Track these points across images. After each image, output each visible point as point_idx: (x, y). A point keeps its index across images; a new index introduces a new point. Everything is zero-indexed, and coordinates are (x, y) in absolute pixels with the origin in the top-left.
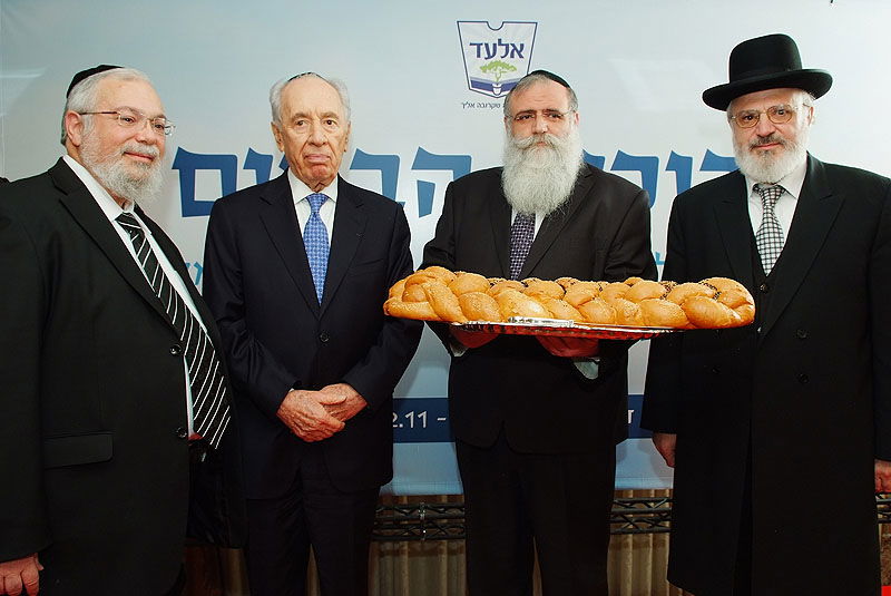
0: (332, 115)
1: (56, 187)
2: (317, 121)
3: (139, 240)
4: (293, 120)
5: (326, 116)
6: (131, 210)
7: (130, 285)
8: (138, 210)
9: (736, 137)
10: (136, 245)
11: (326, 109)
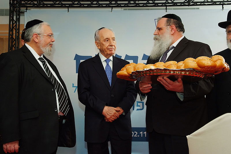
0: (114, 38)
1: (23, 52)
2: (111, 39)
3: (44, 64)
4: (105, 40)
5: (113, 38)
6: (42, 56)
7: (42, 74)
8: (44, 56)
9: (227, 37)
10: (43, 65)
11: (113, 36)
